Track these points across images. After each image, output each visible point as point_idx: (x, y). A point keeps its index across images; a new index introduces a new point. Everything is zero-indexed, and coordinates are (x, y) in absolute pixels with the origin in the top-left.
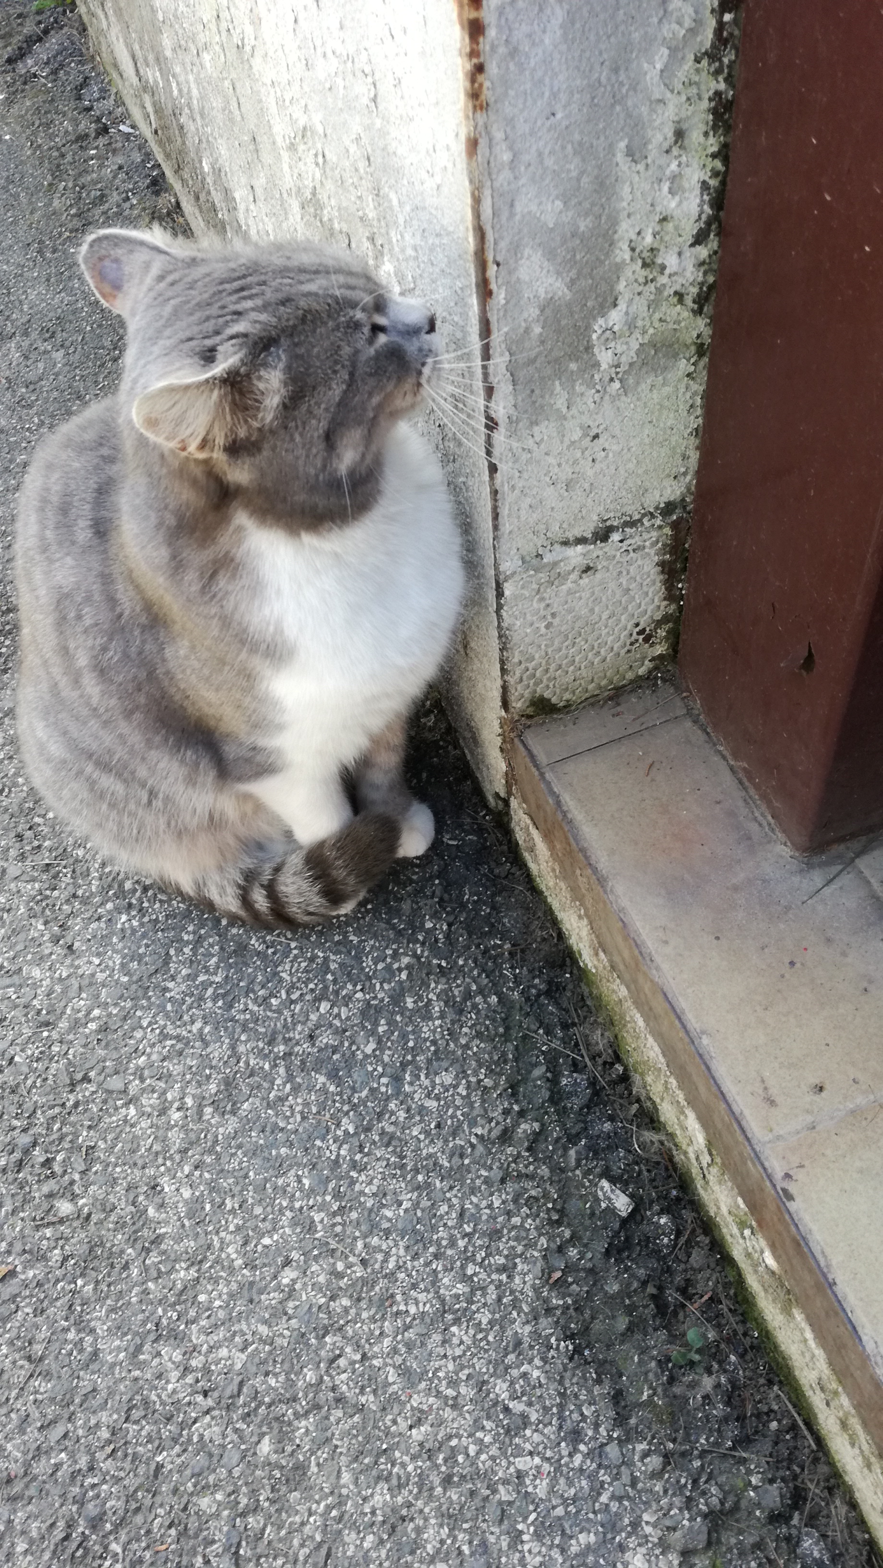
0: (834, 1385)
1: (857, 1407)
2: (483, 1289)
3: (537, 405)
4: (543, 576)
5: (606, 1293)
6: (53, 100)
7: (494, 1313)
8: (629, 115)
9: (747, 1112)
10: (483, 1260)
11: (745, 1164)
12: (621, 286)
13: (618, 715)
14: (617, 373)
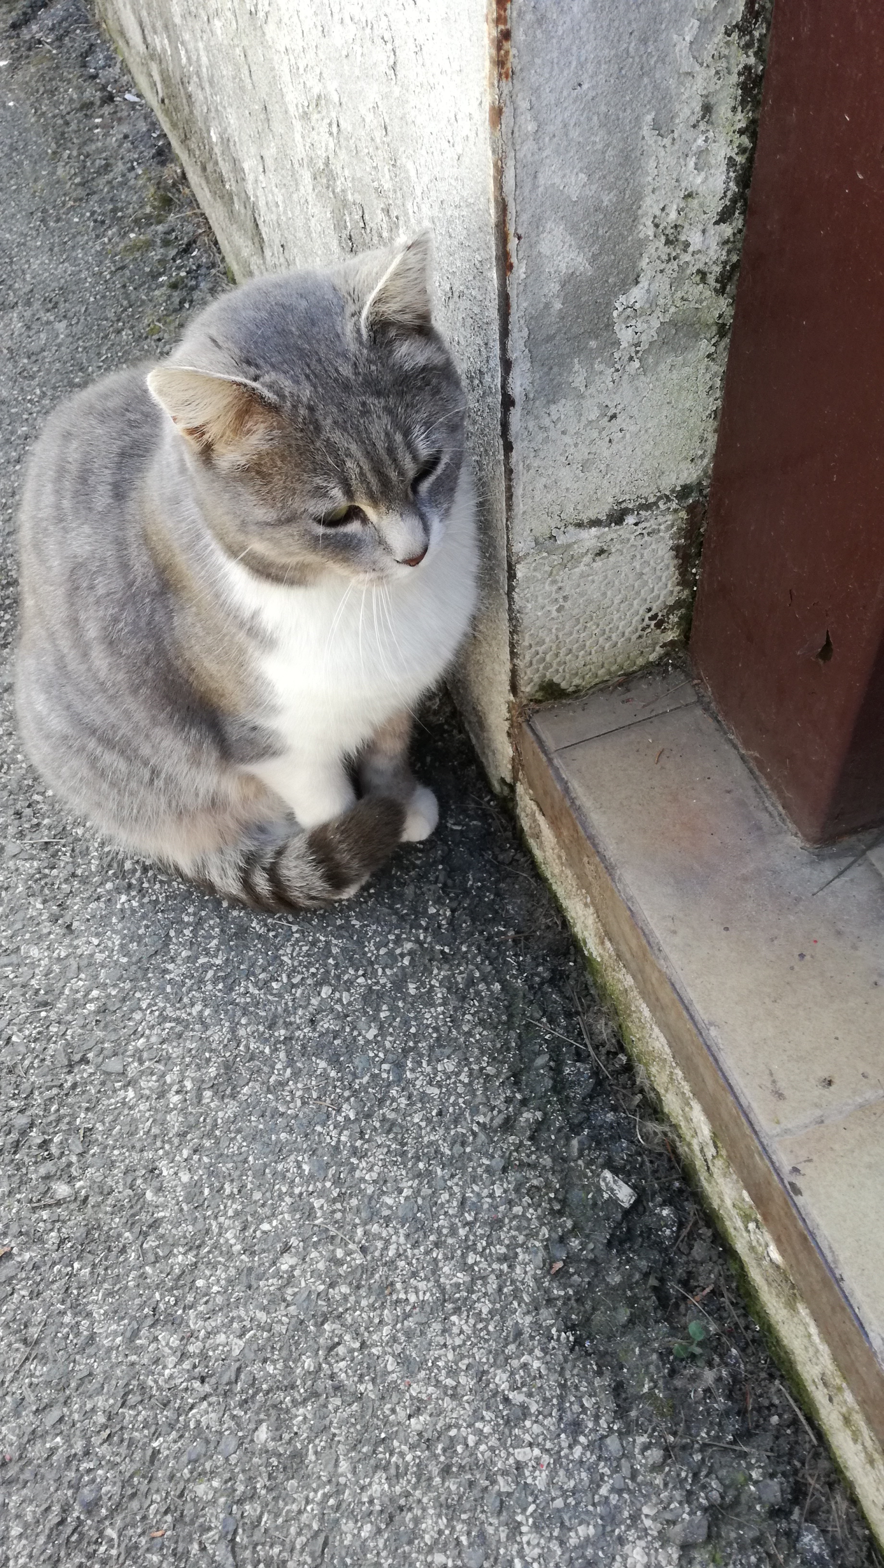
0: (838, 1381)
1: (862, 1403)
2: (484, 1278)
3: (555, 382)
4: (556, 559)
5: (608, 1284)
6: (57, 67)
7: (494, 1303)
8: (656, 87)
9: (754, 1105)
10: (484, 1249)
11: (752, 1157)
12: (644, 263)
13: (628, 701)
14: (637, 352)
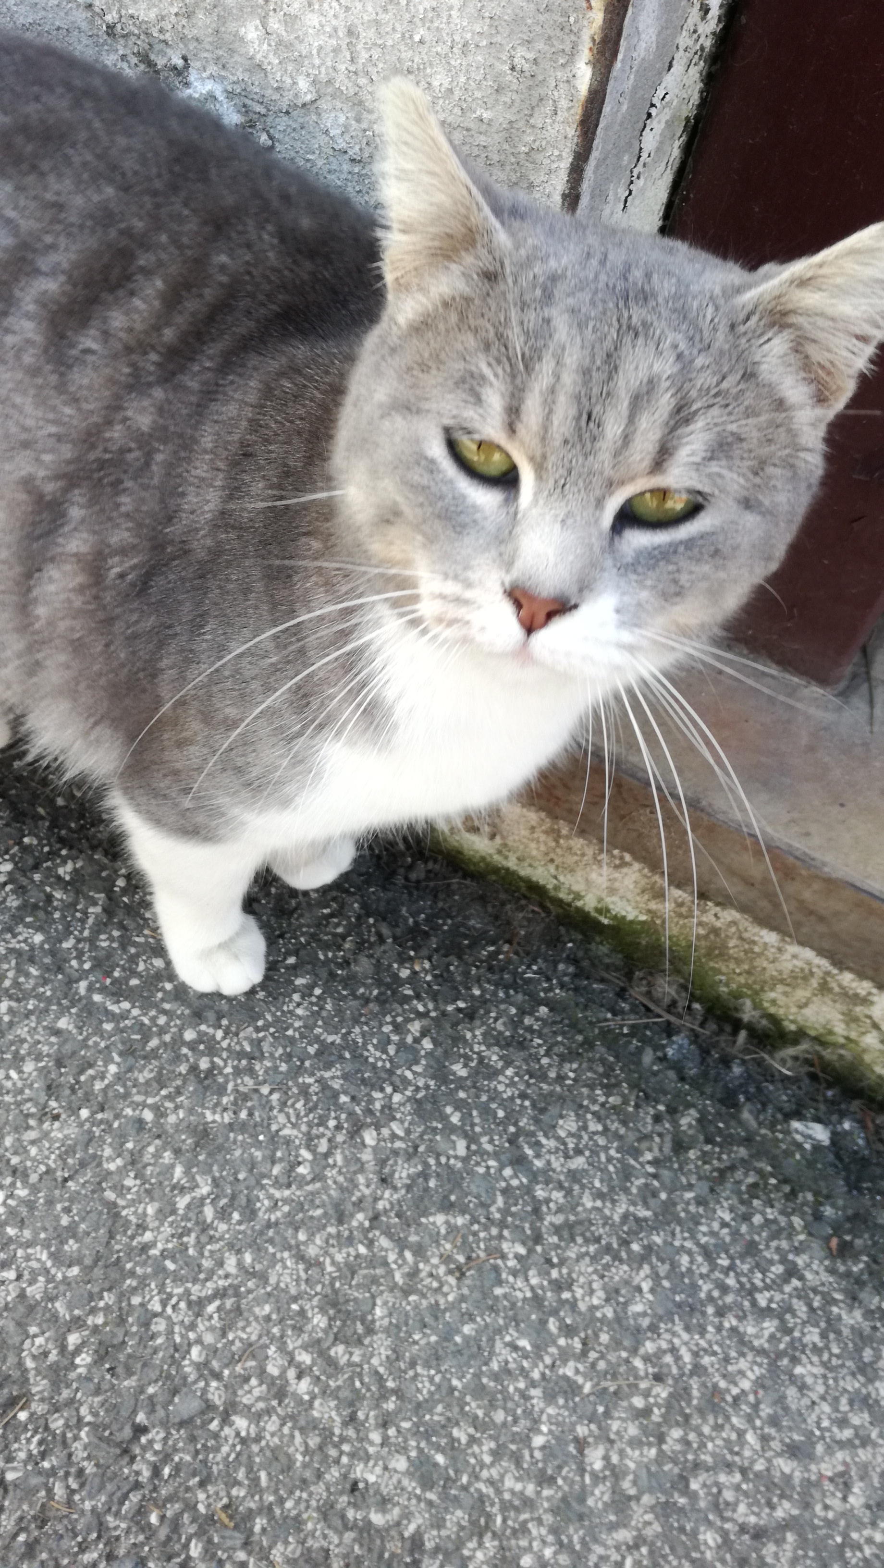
2: (790, 1310)
10: (763, 1281)
